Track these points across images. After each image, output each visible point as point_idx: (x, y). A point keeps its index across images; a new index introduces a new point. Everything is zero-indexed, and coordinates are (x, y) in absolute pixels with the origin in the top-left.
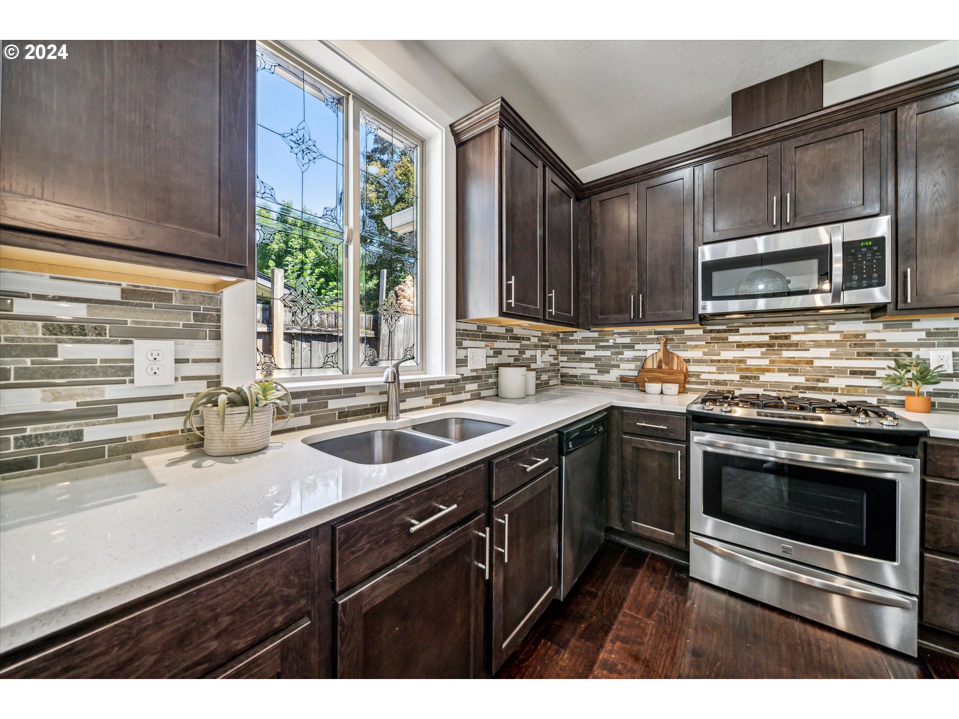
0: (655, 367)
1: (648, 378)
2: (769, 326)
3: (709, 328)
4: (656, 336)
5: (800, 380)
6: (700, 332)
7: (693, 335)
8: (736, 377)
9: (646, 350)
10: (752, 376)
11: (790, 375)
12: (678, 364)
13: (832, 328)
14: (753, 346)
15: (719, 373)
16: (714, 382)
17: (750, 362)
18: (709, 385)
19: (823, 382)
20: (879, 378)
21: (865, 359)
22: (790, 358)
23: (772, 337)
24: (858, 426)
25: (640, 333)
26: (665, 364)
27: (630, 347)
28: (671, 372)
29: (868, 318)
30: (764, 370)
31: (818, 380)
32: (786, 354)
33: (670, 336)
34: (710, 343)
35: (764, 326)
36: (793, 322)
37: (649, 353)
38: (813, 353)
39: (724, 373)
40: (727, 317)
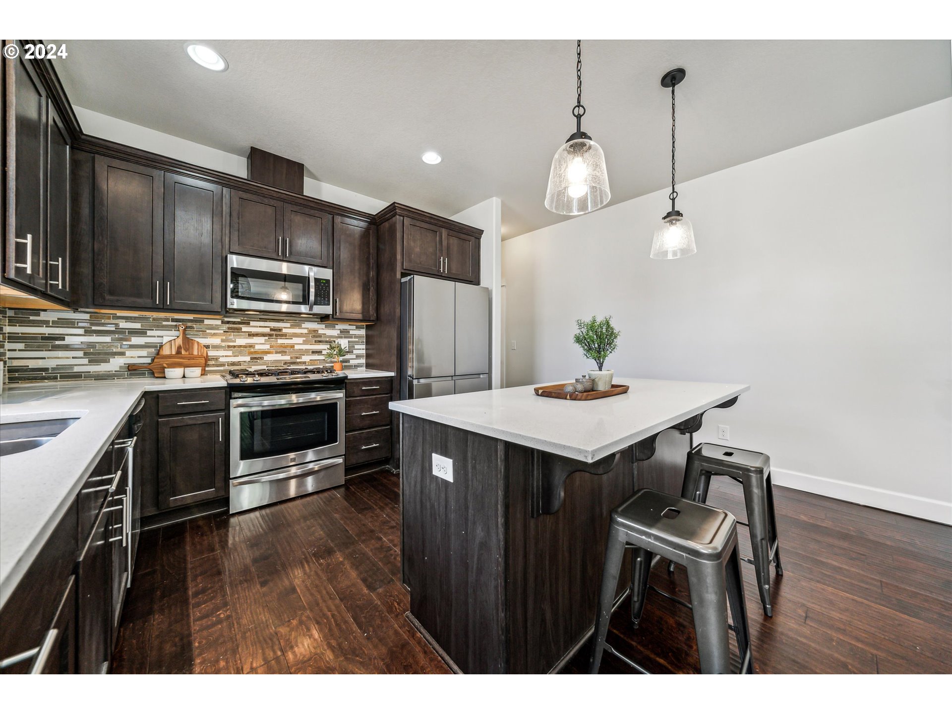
0: (174, 353)
1: (166, 364)
2: (269, 322)
3: (226, 319)
4: (174, 323)
5: (287, 358)
6: (219, 322)
7: (212, 325)
8: (248, 359)
9: (162, 337)
10: (259, 357)
11: (282, 355)
12: (198, 349)
13: (303, 326)
14: (260, 335)
15: (235, 356)
16: (231, 364)
17: (257, 347)
18: (226, 367)
19: (299, 358)
20: (323, 355)
21: (318, 344)
22: (282, 344)
23: (272, 330)
24: (324, 378)
25: (154, 319)
26: (184, 350)
27: (141, 333)
28: (191, 357)
29: (319, 321)
30: (267, 353)
31: (297, 358)
32: (280, 341)
33: (189, 324)
34: (227, 332)
35: (267, 321)
36: (284, 320)
37: (165, 340)
38: (295, 340)
39: (238, 356)
40: (246, 312)
